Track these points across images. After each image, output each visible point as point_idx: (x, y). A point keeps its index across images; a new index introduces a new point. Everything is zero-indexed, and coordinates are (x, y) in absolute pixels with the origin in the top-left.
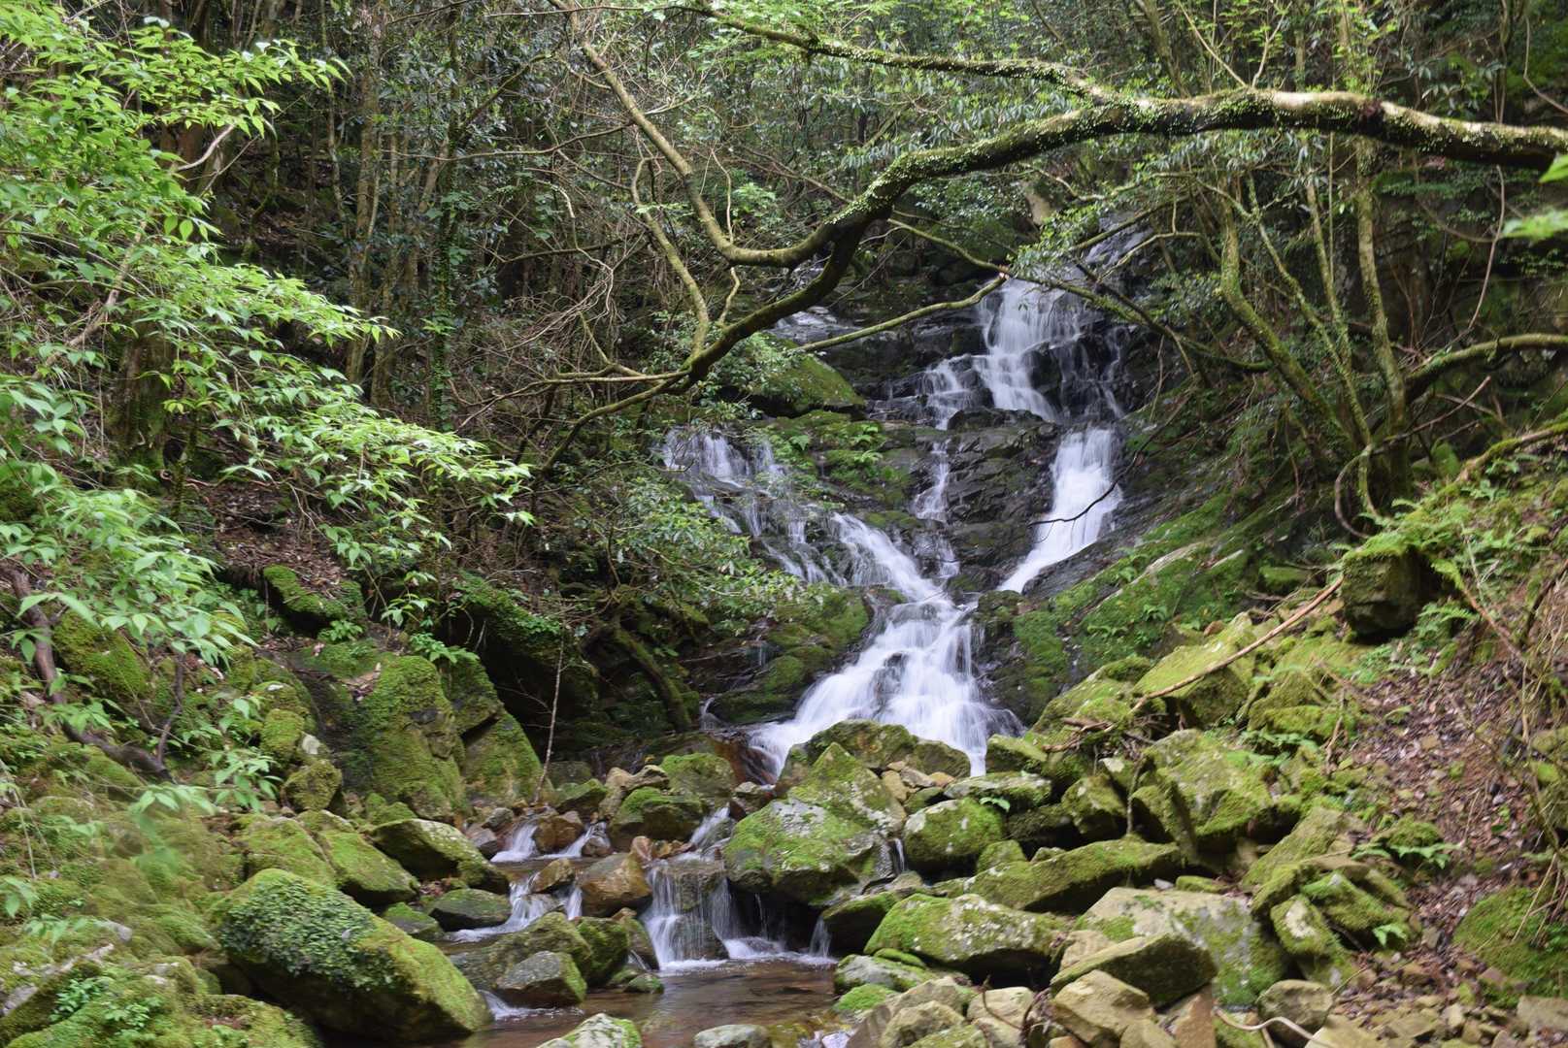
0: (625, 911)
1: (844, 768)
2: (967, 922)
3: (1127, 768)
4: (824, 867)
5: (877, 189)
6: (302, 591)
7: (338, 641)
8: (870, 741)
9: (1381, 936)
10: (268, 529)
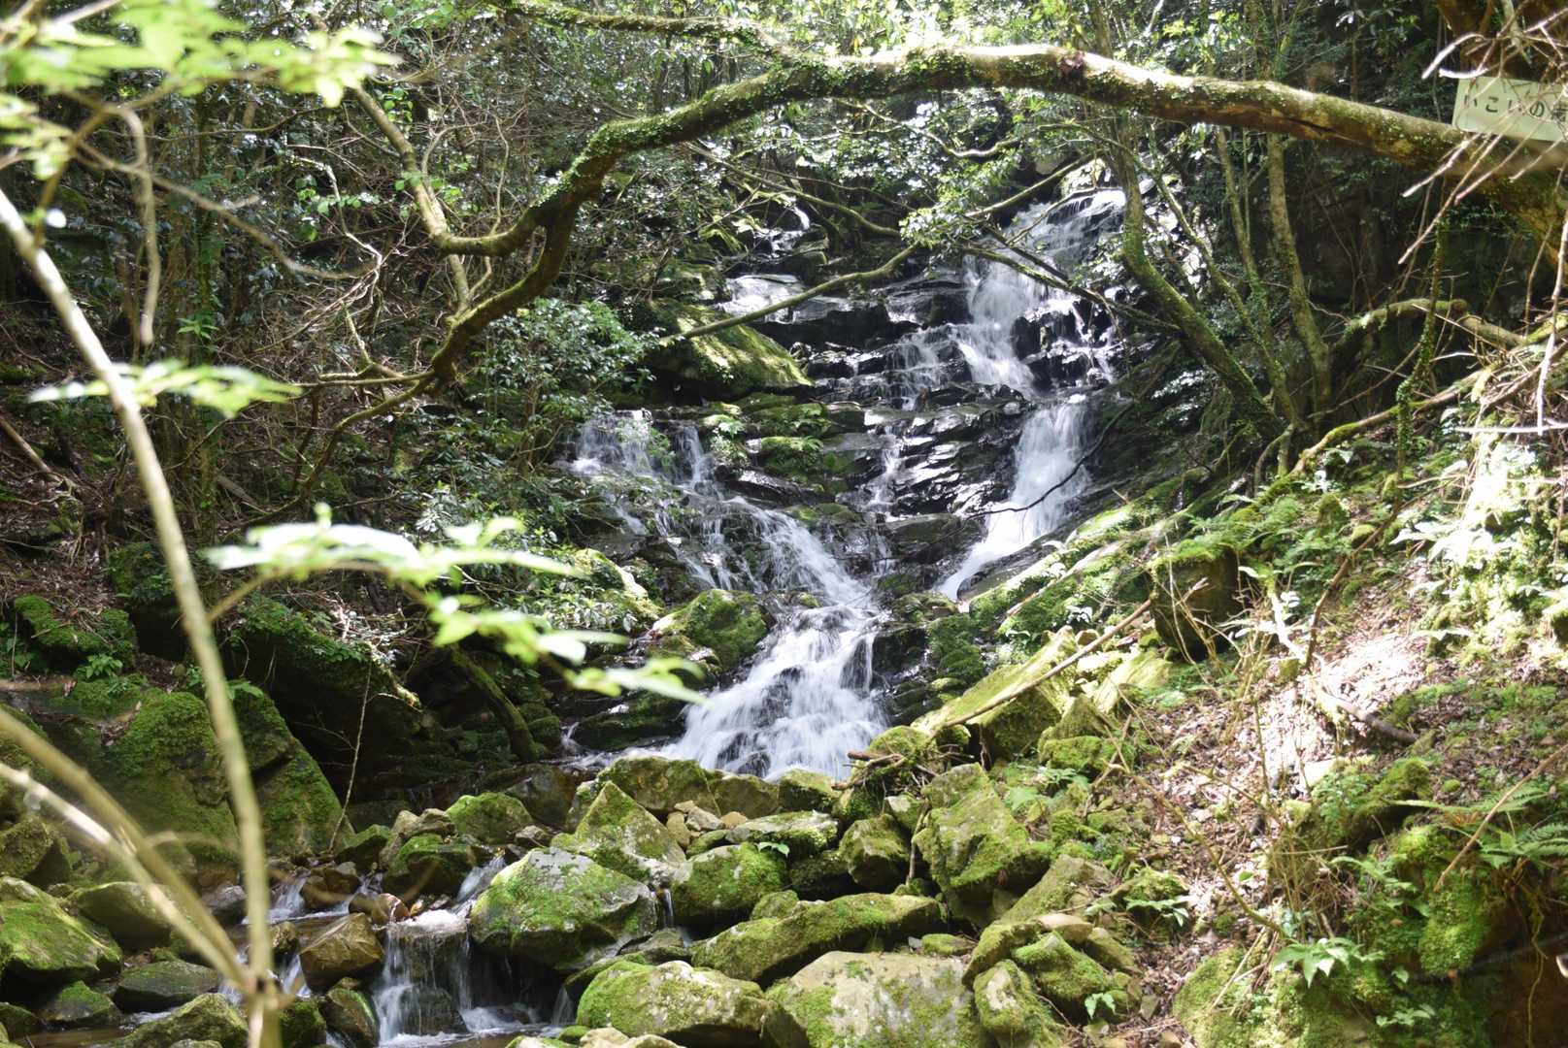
0: (344, 981)
1: (617, 809)
2: (664, 996)
3: (913, 807)
4: (569, 926)
5: (579, 167)
6: (55, 623)
7: (94, 678)
8: (655, 778)
9: (1090, 1005)
10: (39, 554)
